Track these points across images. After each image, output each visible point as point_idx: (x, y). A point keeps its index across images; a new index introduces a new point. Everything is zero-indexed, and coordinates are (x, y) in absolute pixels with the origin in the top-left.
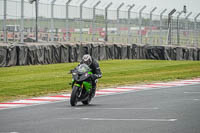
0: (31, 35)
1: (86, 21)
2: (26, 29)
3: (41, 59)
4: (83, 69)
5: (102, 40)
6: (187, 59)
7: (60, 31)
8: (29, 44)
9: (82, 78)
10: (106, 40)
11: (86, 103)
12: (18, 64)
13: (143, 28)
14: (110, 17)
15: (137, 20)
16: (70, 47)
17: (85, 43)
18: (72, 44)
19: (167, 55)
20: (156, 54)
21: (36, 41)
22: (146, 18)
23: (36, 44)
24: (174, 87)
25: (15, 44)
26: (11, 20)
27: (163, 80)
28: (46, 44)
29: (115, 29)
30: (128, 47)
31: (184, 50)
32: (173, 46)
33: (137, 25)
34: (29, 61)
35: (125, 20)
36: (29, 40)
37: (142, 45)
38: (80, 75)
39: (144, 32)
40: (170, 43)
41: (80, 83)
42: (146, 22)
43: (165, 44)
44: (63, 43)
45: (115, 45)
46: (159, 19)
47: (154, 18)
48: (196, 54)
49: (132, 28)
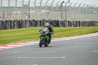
1: (19, 8)
4: (45, 30)
5: (27, 17)
6: (71, 26)
7: (5, 13)
10: (29, 17)
13: (48, 11)
14: (31, 6)
15: (45, 7)
16: (11, 21)
17: (18, 19)
18: (11, 20)
19: (60, 25)
20: (55, 24)
22: (49, 6)
24: (64, 41)
27: (58, 37)
29: (34, 12)
30: (41, 21)
31: (69, 22)
32: (63, 20)
33: (45, 9)
35: (39, 7)
37: (47, 20)
38: (44, 33)
39: (48, 13)
40: (61, 18)
41: (44, 36)
42: (49, 8)
43: (59, 19)
44: (7, 19)
45: (34, 20)
46: (56, 6)
47: (53, 6)
48: (75, 23)
49: (42, 11)
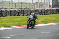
9: (30, 20)
38: (30, 19)
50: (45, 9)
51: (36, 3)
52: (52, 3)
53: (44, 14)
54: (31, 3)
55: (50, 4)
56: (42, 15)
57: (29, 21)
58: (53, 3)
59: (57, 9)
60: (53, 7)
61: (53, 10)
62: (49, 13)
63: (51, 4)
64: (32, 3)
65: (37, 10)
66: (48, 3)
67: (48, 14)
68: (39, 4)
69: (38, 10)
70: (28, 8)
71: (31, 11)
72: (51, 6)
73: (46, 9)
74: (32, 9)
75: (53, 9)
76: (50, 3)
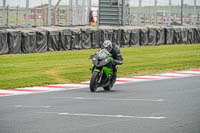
0: (177, 19)
2: (173, 15)
3: (185, 39)
4: (103, 54)
8: (175, 27)
11: (107, 89)
12: (165, 43)
21: (181, 24)
23: (181, 27)
25: (163, 27)
26: (161, 7)
28: (189, 27)
34: (175, 41)
36: (175, 24)
38: (99, 60)
50: (72, 29)
51: (42, 9)
52: (97, 9)
53: (68, 46)
54: (23, 10)
55: (91, 13)
56: (61, 52)
57: (98, 68)
58: (100, 7)
59: (116, 28)
60: (100, 20)
61: (102, 31)
62: (86, 44)
63: (95, 10)
64: (27, 9)
65: (44, 34)
66: (84, 6)
67: (83, 48)
68: (50, 12)
69: (48, 33)
70: (12, 27)
71: (23, 36)
72: (95, 19)
73: (77, 30)
74: (25, 31)
75: (103, 28)
76: (92, 9)
